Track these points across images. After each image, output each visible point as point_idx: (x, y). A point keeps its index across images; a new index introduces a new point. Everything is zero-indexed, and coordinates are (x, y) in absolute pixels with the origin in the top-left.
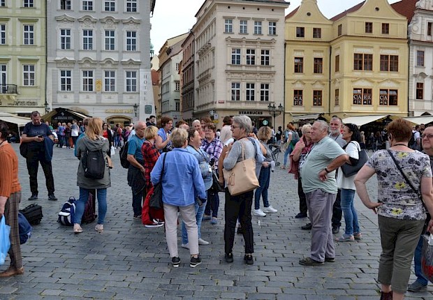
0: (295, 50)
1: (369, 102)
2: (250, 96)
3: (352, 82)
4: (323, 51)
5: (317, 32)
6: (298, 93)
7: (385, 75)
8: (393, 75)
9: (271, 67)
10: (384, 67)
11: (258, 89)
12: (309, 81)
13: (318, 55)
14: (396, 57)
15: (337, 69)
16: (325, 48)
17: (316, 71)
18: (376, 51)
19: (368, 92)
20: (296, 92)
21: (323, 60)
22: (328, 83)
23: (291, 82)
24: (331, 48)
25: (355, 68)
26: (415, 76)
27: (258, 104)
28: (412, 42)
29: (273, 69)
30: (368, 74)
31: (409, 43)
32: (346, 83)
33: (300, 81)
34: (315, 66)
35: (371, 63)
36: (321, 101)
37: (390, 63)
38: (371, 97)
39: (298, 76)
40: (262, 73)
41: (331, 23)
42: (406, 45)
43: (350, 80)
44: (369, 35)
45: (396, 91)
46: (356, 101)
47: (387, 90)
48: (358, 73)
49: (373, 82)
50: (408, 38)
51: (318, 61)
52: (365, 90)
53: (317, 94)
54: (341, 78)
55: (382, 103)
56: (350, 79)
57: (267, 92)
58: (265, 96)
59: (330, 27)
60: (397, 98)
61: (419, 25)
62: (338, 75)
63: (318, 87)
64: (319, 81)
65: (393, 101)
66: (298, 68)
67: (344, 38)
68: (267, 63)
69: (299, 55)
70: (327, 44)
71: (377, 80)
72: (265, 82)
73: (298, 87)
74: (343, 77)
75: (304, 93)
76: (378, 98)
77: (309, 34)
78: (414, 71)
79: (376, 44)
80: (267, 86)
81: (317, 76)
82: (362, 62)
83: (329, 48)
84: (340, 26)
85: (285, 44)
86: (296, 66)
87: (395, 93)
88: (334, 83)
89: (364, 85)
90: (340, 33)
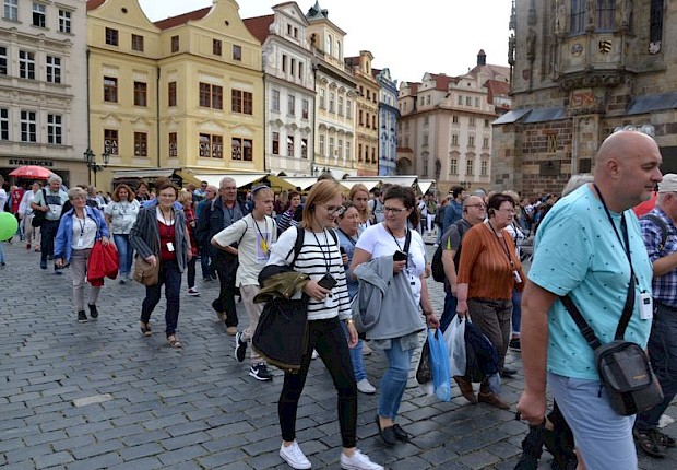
0: (104, 65)
1: (219, 155)
2: (29, 133)
3: (198, 123)
4: (147, 73)
5: (137, 41)
6: (111, 135)
7: (237, 117)
8: (247, 119)
9: (65, 86)
10: (236, 108)
11: (41, 122)
12: (127, 118)
13: (141, 78)
14: (251, 94)
15: (172, 102)
16: (151, 69)
17: (137, 103)
18: (228, 84)
19: (218, 139)
20: (107, 132)
21: (148, 86)
22: (156, 122)
23: (99, 116)
24: (159, 69)
25: (201, 105)
26: (271, 123)
27: (44, 149)
28: (267, 77)
29: (68, 91)
30: (217, 114)
31: (264, 78)
32: (189, 125)
33: (114, 115)
34: (136, 94)
35: (221, 98)
36: (145, 150)
37: (243, 102)
38: (221, 148)
39: (110, 107)
40: (49, 96)
41: (158, 31)
42: (261, 79)
43: (194, 120)
44: (216, 57)
45: (251, 141)
46: (203, 153)
47: (239, 140)
48: (204, 112)
49: (223, 126)
50: (263, 71)
51: (140, 86)
52: (214, 137)
53: (141, 139)
55: (235, 157)
57: (59, 129)
58: (55, 136)
59: (156, 37)
60: (251, 150)
61: (274, 55)
62: (173, 111)
63: (141, 127)
64: (143, 118)
65: (247, 156)
66: (110, 94)
67: (185, 56)
68: (58, 80)
69: (111, 73)
70: (153, 63)
71: (227, 123)
72: (55, 111)
73: (112, 124)
74: (185, 115)
75: (119, 134)
76: (231, 149)
77: (125, 43)
78: (270, 116)
79: (227, 73)
80: (59, 119)
81: (140, 111)
82: (210, 96)
83: (155, 70)
84: (175, 39)
85: (88, 53)
86: (106, 91)
87: (248, 144)
88: (167, 124)
89: (212, 129)
90: (175, 47)
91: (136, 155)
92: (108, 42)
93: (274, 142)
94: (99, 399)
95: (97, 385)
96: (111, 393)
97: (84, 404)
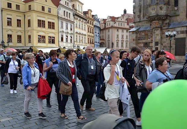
0: (7, 14)
1: (44, 42)
4: (21, 17)
5: (18, 7)
6: (10, 36)
7: (50, 30)
8: (53, 31)
10: (49, 27)
12: (15, 30)
13: (19, 18)
14: (54, 23)
15: (29, 26)
16: (22, 15)
17: (18, 26)
18: (47, 19)
19: (44, 37)
20: (8, 35)
21: (21, 21)
22: (24, 32)
23: (6, 30)
24: (25, 15)
25: (38, 26)
26: (61, 32)
28: (59, 18)
30: (43, 29)
31: (58, 18)
32: (35, 32)
33: (10, 30)
34: (18, 23)
35: (45, 24)
36: (21, 41)
37: (51, 25)
38: (45, 40)
39: (9, 27)
41: (24, 3)
42: (57, 18)
44: (43, 12)
45: (54, 37)
46: (39, 41)
47: (51, 37)
48: (39, 29)
49: (45, 33)
50: (58, 16)
51: (19, 21)
53: (19, 37)
54: (32, 30)
55: (49, 42)
56: (36, 31)
59: (24, 5)
60: (54, 40)
61: (61, 11)
62: (29, 28)
63: (19, 34)
64: (20, 31)
65: (53, 42)
66: (9, 23)
67: (33, 11)
69: (9, 17)
70: (23, 13)
71: (47, 32)
73: (10, 33)
74: (33, 30)
75: (12, 36)
76: (48, 40)
77: (14, 7)
78: (60, 30)
79: (47, 17)
81: (19, 28)
82: (41, 23)
84: (30, 6)
85: (2, 10)
87: (54, 38)
88: (28, 32)
89: (42, 34)
90: (30, 9)
91: (18, 42)
92: (8, 7)
93: (62, 38)
94: (8, 119)
95: (7, 115)
96: (12, 117)
97: (3, 121)
